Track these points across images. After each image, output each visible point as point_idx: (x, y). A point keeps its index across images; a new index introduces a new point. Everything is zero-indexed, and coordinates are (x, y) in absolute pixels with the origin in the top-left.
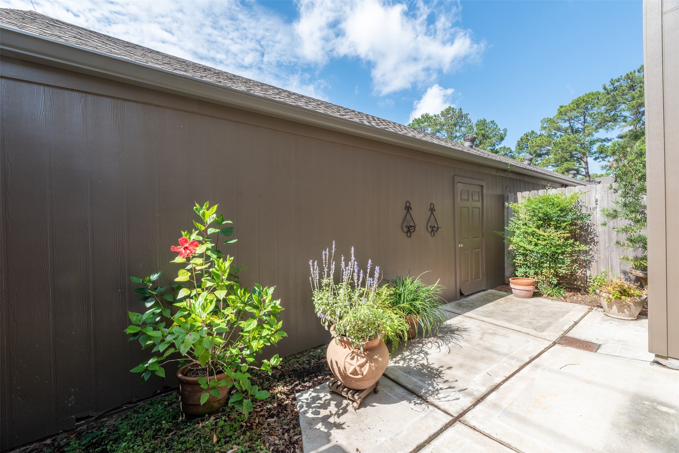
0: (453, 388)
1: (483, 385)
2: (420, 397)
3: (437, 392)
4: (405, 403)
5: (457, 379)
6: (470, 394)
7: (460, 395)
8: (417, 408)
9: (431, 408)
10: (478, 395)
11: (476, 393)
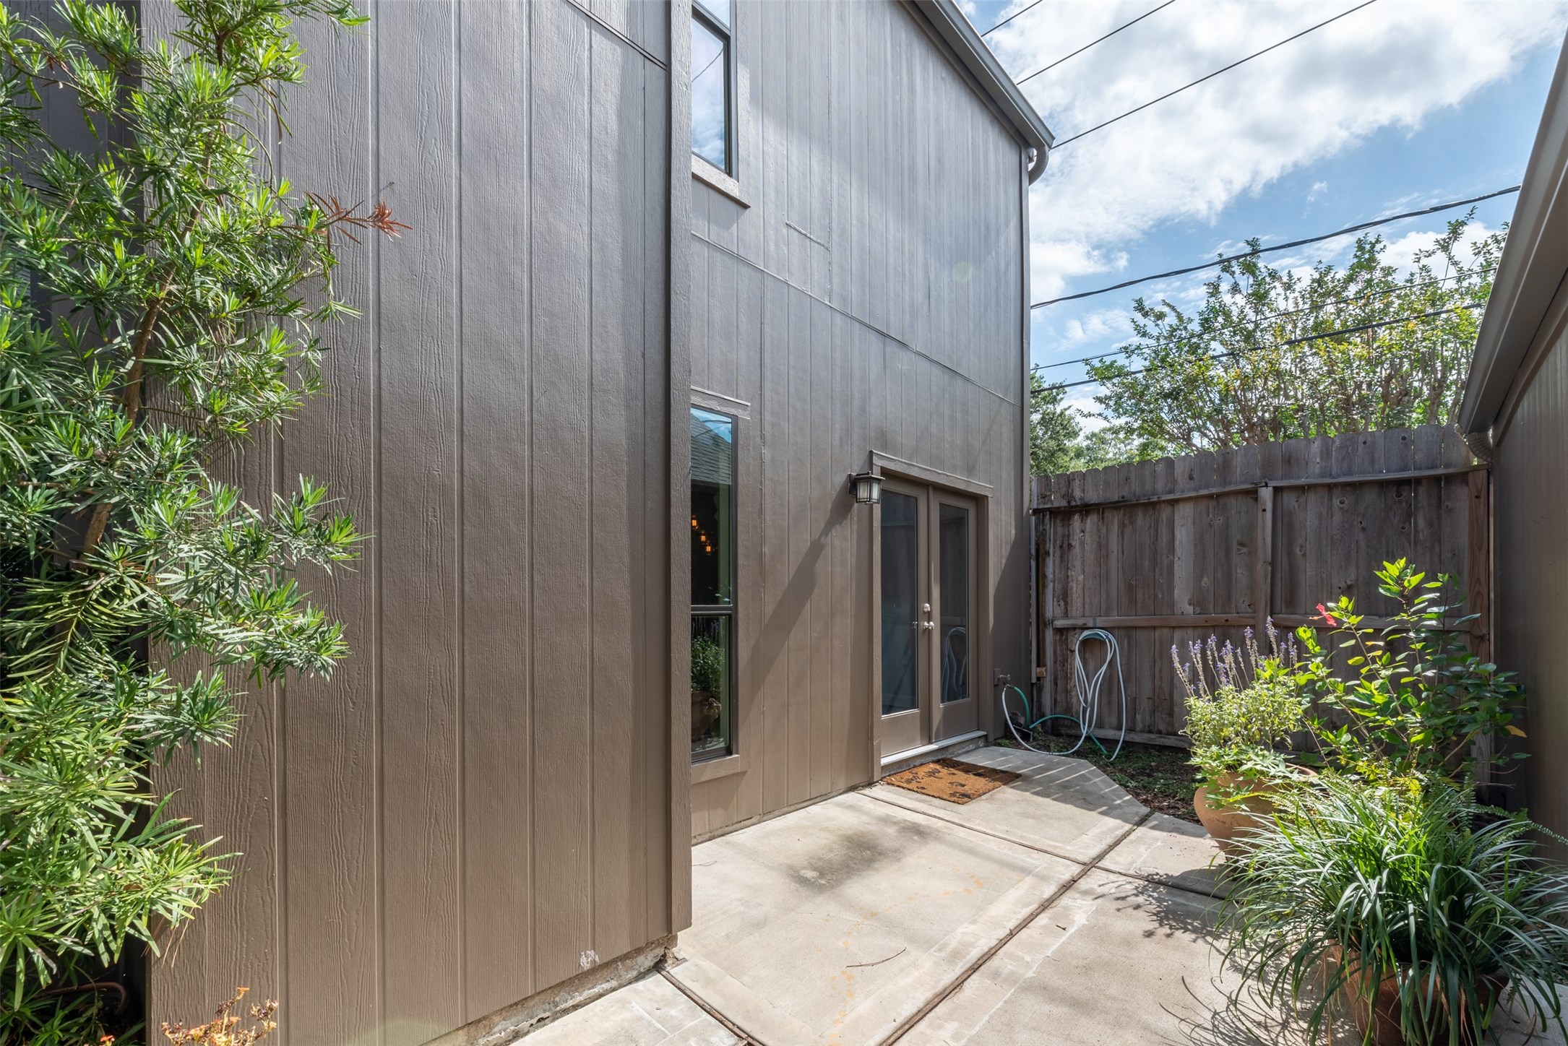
0: (1118, 899)
1: (1066, 908)
2: (1160, 883)
3: (1140, 890)
4: (1176, 874)
5: (1119, 914)
6: (1086, 893)
7: (1100, 890)
8: (1152, 871)
9: (1132, 872)
10: (1070, 894)
11: (1077, 895)
